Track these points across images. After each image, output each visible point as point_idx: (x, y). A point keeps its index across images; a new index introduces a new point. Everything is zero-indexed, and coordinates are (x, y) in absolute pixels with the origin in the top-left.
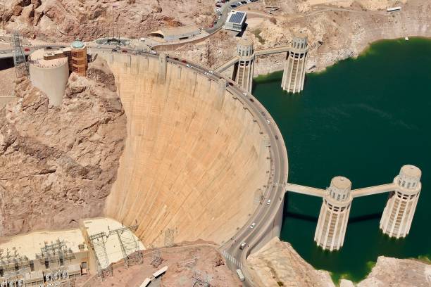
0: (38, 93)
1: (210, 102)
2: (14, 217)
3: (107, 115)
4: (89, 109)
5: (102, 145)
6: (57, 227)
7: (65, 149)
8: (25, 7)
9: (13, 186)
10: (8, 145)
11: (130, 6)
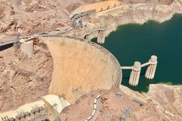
0: (25, 54)
1: (82, 48)
2: (19, 99)
3: (47, 58)
4: (41, 57)
5: (47, 69)
6: (33, 100)
7: (35, 72)
8: (12, 26)
9: (18, 88)
10: (16, 73)
11: (48, 21)
